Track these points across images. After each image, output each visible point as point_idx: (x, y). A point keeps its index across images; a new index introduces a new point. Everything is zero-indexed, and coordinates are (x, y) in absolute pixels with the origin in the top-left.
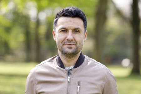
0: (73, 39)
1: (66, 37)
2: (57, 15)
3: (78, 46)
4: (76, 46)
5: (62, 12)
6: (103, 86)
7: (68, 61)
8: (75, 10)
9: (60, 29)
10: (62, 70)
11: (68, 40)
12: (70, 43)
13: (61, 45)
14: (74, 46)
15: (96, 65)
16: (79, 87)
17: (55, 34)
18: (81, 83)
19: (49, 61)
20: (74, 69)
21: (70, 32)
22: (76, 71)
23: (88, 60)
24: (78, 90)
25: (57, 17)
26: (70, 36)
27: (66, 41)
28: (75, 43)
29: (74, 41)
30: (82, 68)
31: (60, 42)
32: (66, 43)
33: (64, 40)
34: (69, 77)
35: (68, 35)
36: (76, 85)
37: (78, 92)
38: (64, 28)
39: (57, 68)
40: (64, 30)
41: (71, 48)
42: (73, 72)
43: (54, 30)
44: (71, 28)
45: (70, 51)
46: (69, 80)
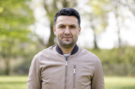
0: (70, 33)
1: (64, 32)
2: (57, 14)
3: (73, 38)
4: (72, 39)
5: (61, 12)
6: (94, 71)
7: (66, 51)
8: (71, 10)
9: (59, 26)
10: (61, 56)
11: (65, 34)
12: (67, 36)
13: (60, 38)
14: (70, 39)
15: (88, 53)
16: (75, 70)
17: (55, 30)
18: (77, 67)
19: (50, 49)
20: (71, 55)
21: (67, 27)
22: (72, 57)
23: (81, 49)
24: (74, 72)
25: (56, 16)
26: (67, 31)
27: (64, 35)
28: (72, 37)
29: (71, 35)
30: (77, 55)
31: (60, 36)
32: (64, 37)
33: (62, 34)
34: (67, 62)
35: (66, 30)
36: (72, 69)
37: (74, 74)
38: (62, 25)
39: (57, 54)
40: (63, 27)
41: (68, 41)
42: (70, 58)
43: (54, 26)
44: (68, 25)
45: (68, 43)
46: (67, 64)
